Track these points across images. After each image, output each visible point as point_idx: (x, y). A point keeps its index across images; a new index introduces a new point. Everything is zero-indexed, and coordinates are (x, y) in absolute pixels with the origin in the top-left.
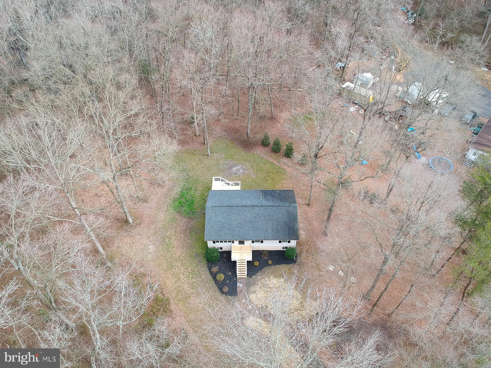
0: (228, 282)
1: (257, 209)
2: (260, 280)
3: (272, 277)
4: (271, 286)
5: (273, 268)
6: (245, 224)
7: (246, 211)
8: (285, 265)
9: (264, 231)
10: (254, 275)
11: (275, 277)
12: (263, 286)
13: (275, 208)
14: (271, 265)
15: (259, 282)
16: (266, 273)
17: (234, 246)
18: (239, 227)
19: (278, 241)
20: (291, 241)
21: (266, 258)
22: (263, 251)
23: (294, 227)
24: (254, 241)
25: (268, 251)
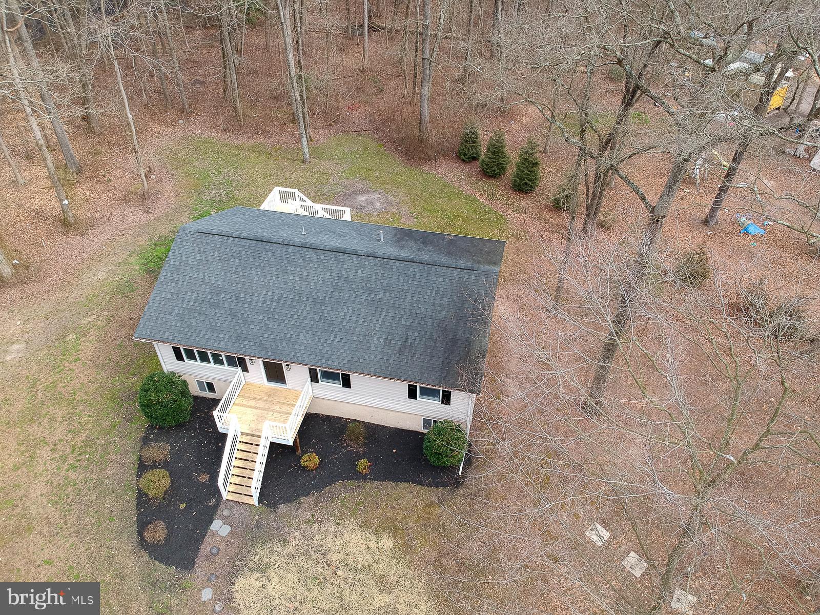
0: (183, 506)
1: (350, 263)
2: (304, 526)
3: (352, 523)
4: (336, 558)
5: (367, 488)
6: (294, 307)
7: (310, 261)
8: (416, 488)
9: (355, 339)
10: (288, 500)
11: (365, 525)
12: (306, 553)
13: (414, 268)
14: (365, 477)
15: (297, 534)
16: (336, 505)
17: (252, 384)
18: (268, 312)
19: (404, 388)
20: (456, 396)
21: (355, 448)
22: (353, 421)
23: (469, 343)
24: (318, 369)
25: (367, 425)
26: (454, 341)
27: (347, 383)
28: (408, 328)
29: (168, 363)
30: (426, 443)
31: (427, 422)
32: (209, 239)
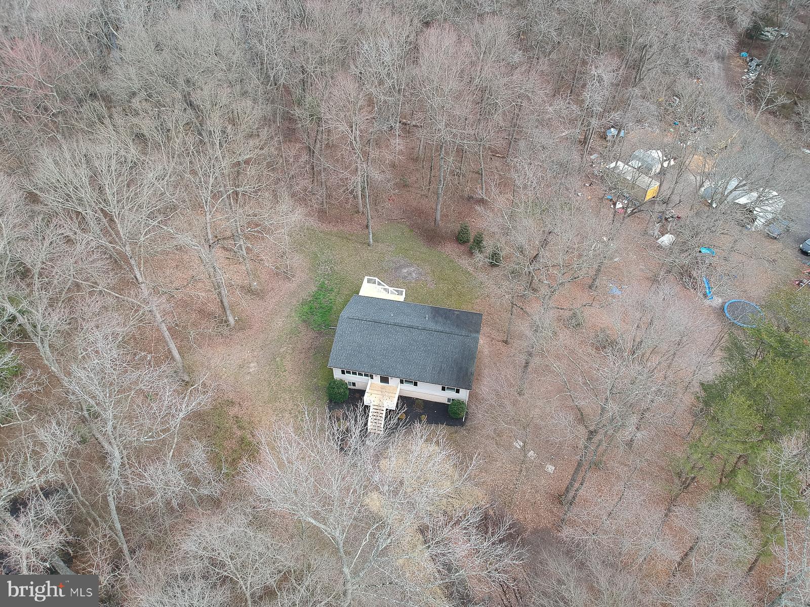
6: (393, 353)
7: (398, 332)
8: (447, 426)
9: (420, 367)
11: (426, 441)
14: (425, 422)
15: (400, 445)
17: (374, 384)
18: (383, 355)
19: (440, 387)
20: (461, 390)
21: (418, 410)
22: (417, 399)
23: (467, 369)
24: (404, 380)
25: (424, 401)
26: (461, 368)
27: (416, 384)
28: (442, 362)
29: (337, 374)
30: (449, 409)
31: (449, 400)
32: (353, 320)
